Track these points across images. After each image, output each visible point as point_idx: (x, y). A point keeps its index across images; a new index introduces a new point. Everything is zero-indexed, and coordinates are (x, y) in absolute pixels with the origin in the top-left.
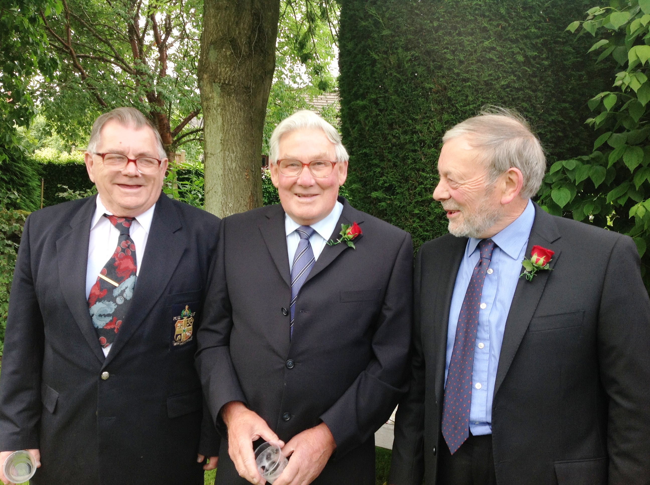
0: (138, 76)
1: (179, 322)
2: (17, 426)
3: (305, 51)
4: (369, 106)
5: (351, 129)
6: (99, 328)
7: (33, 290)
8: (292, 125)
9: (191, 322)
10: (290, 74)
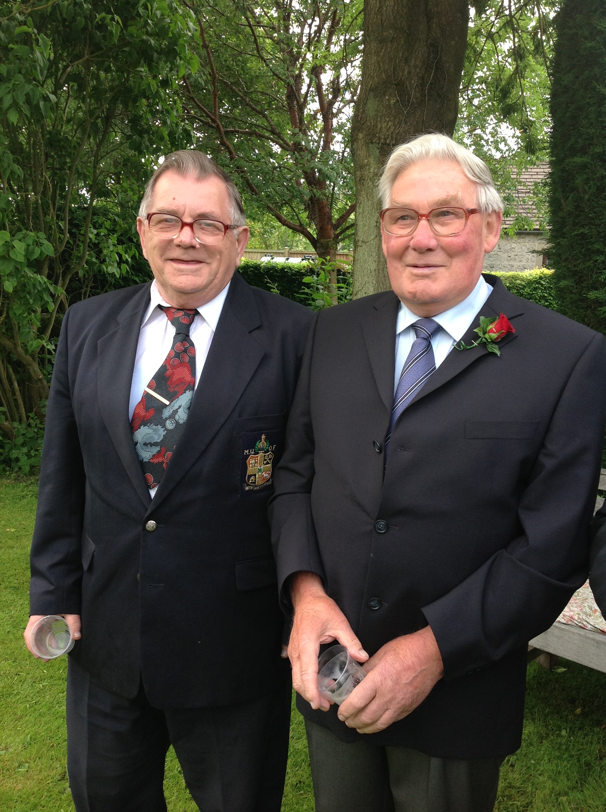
0: (296, 152)
1: (252, 458)
2: (51, 583)
3: (509, 101)
4: (592, 165)
5: (563, 201)
6: (144, 461)
7: (70, 406)
8: (408, 155)
9: (270, 459)
10: (492, 139)
